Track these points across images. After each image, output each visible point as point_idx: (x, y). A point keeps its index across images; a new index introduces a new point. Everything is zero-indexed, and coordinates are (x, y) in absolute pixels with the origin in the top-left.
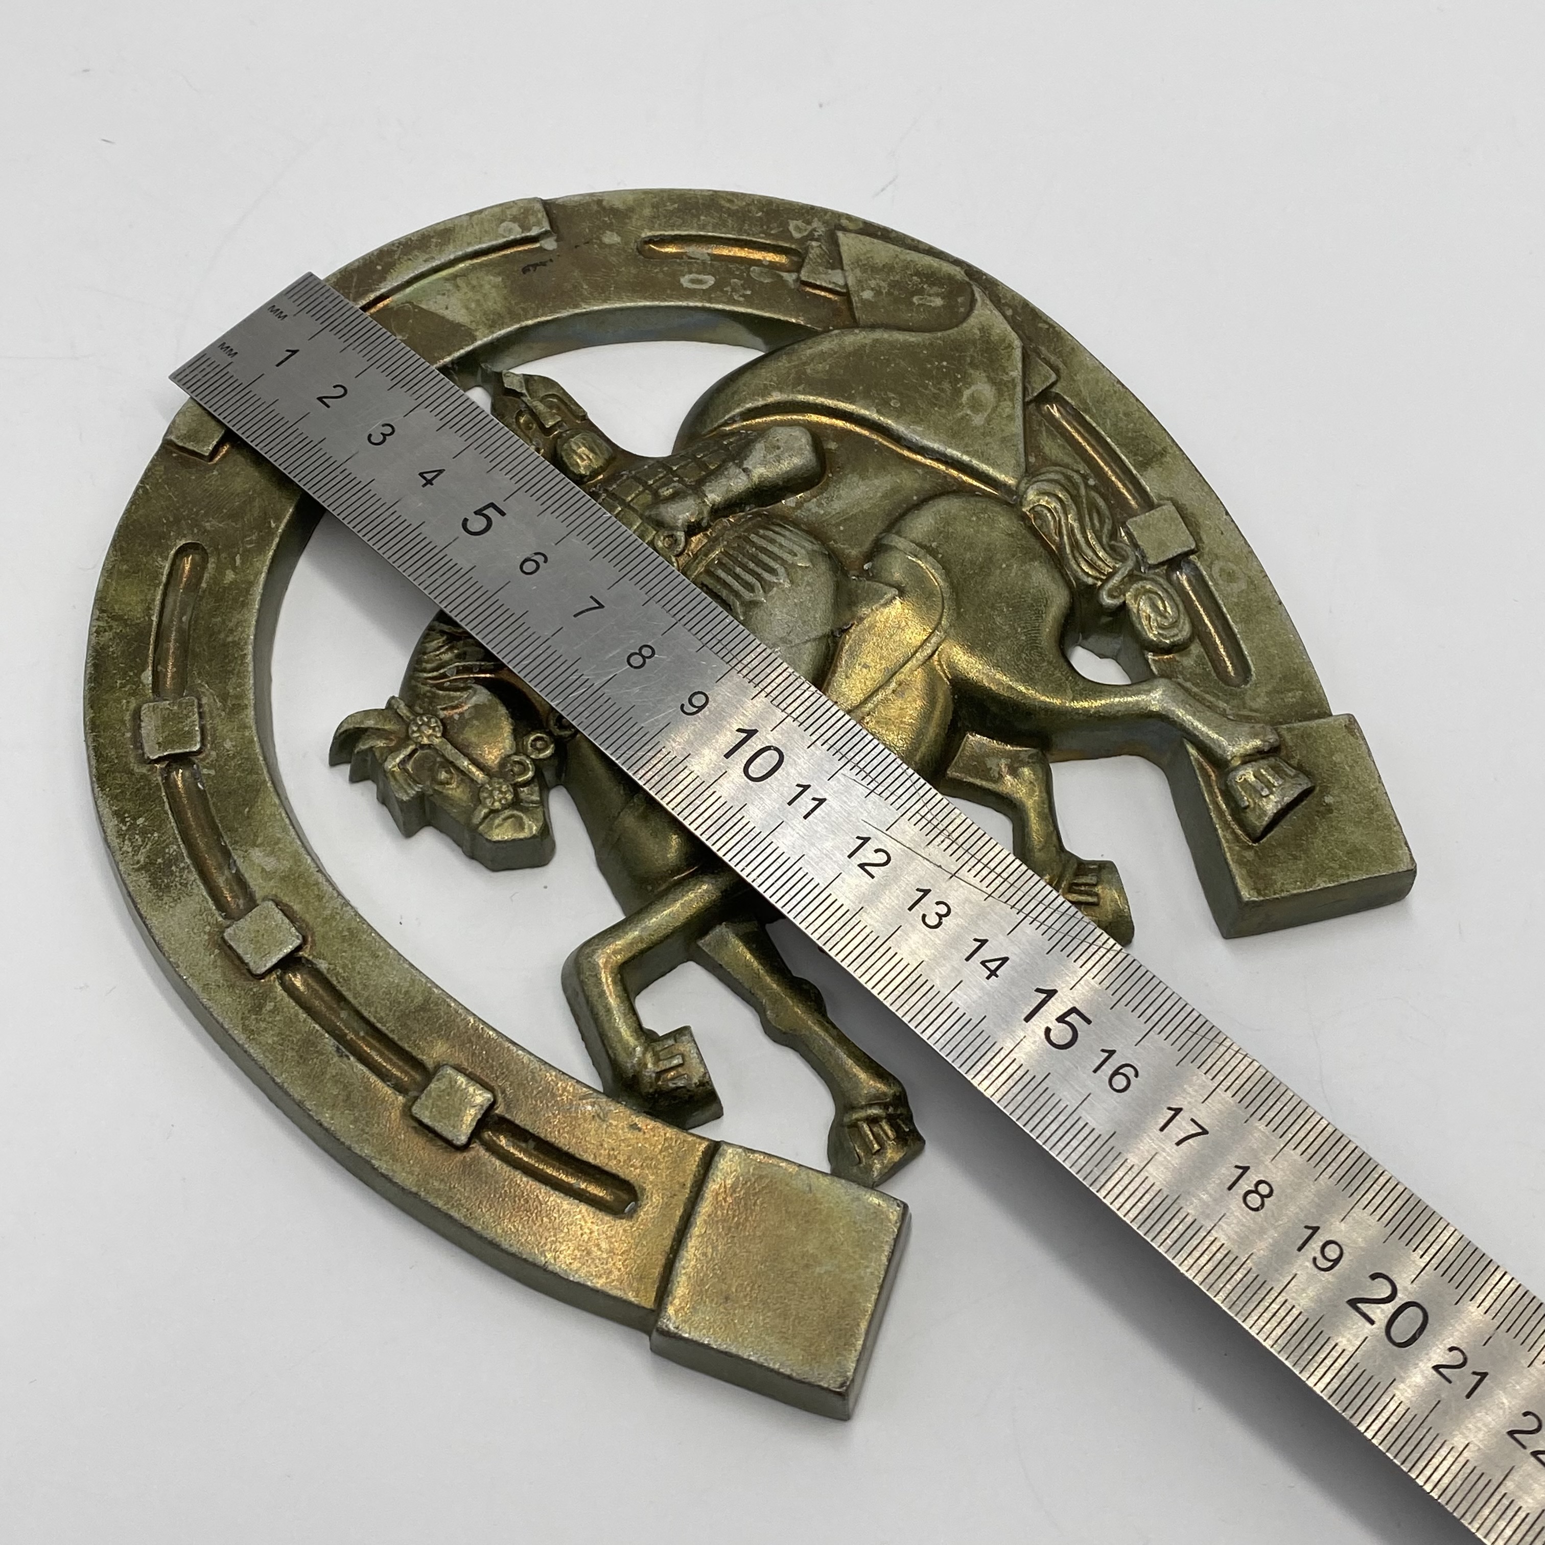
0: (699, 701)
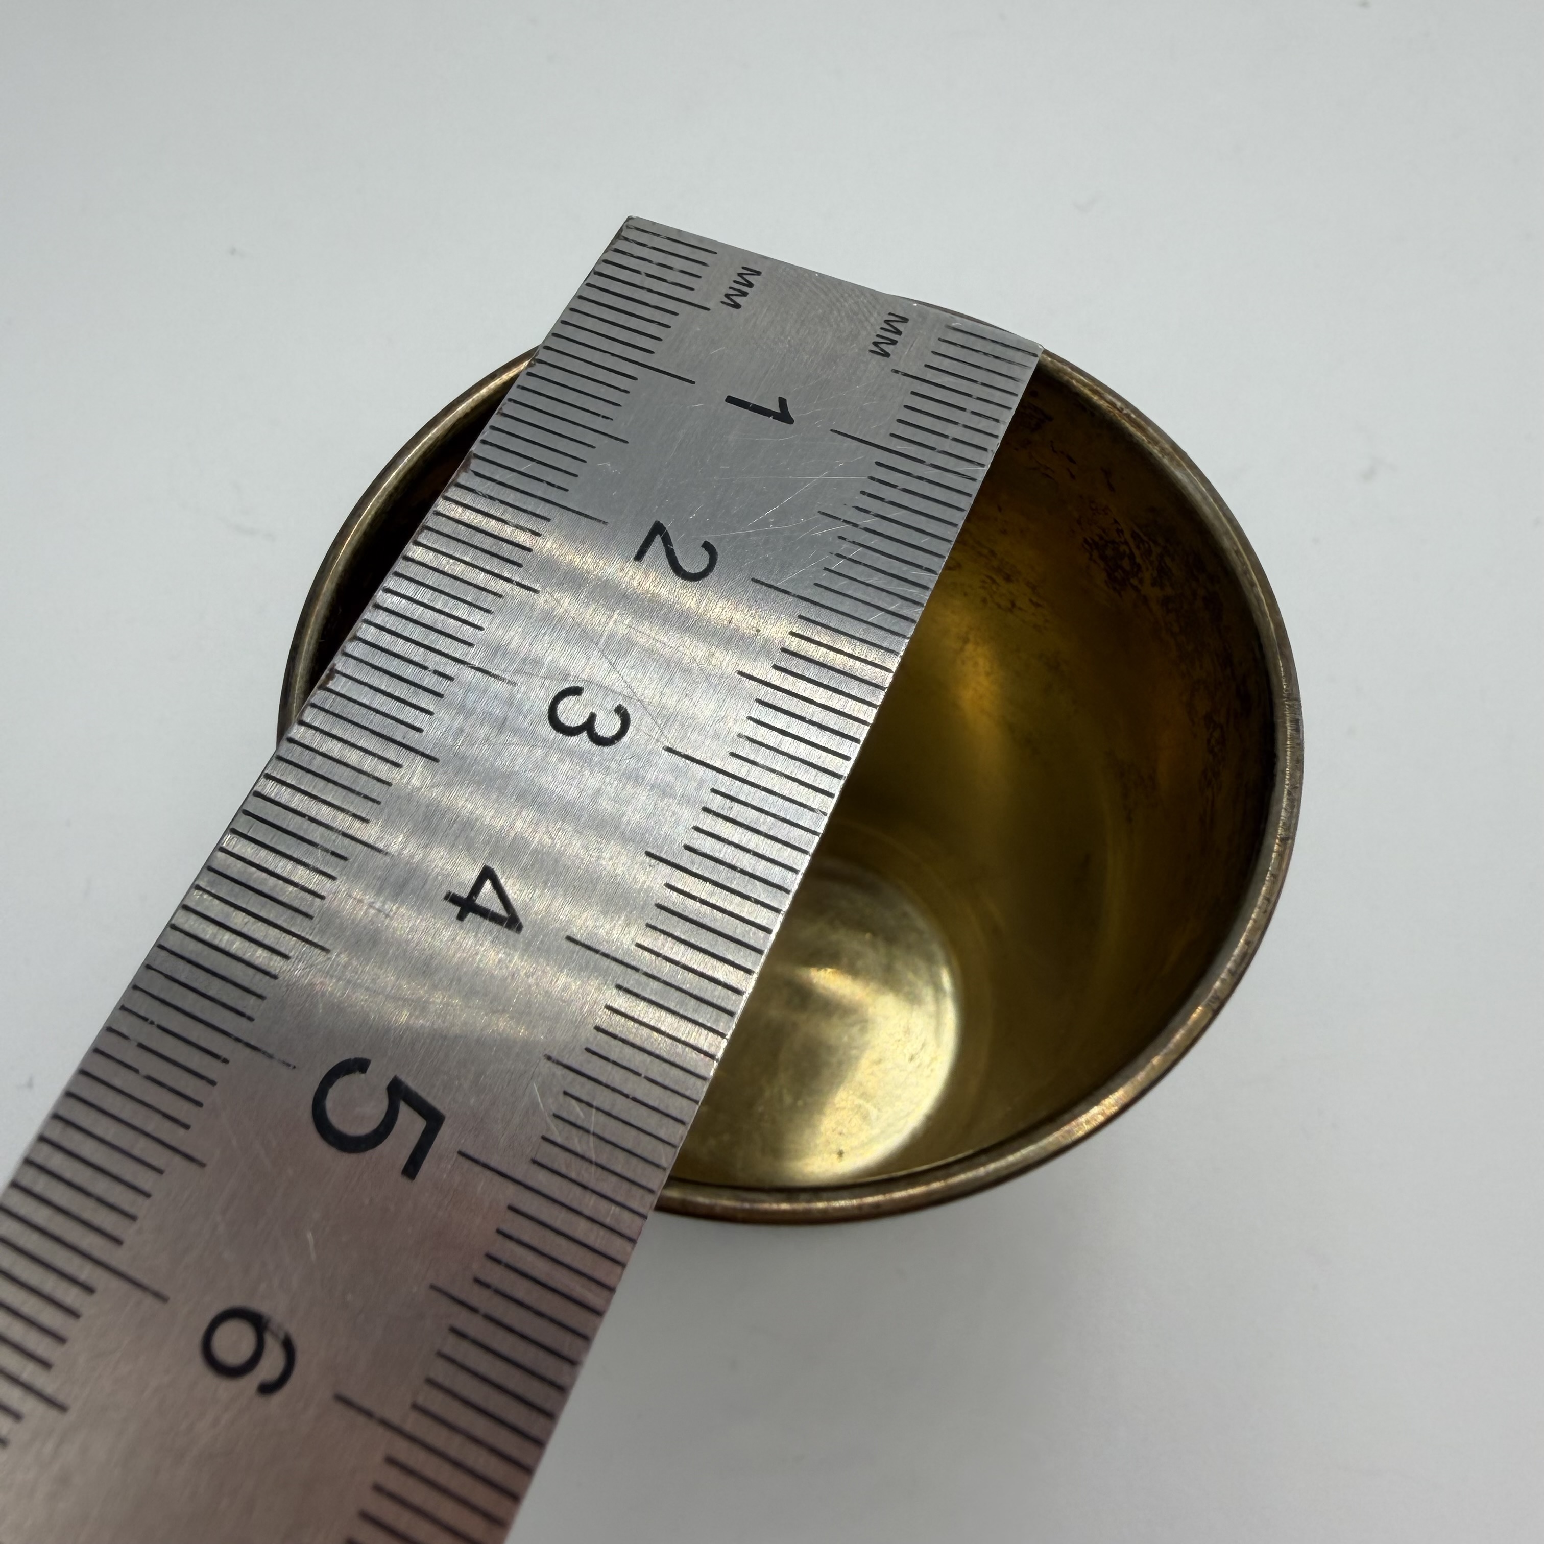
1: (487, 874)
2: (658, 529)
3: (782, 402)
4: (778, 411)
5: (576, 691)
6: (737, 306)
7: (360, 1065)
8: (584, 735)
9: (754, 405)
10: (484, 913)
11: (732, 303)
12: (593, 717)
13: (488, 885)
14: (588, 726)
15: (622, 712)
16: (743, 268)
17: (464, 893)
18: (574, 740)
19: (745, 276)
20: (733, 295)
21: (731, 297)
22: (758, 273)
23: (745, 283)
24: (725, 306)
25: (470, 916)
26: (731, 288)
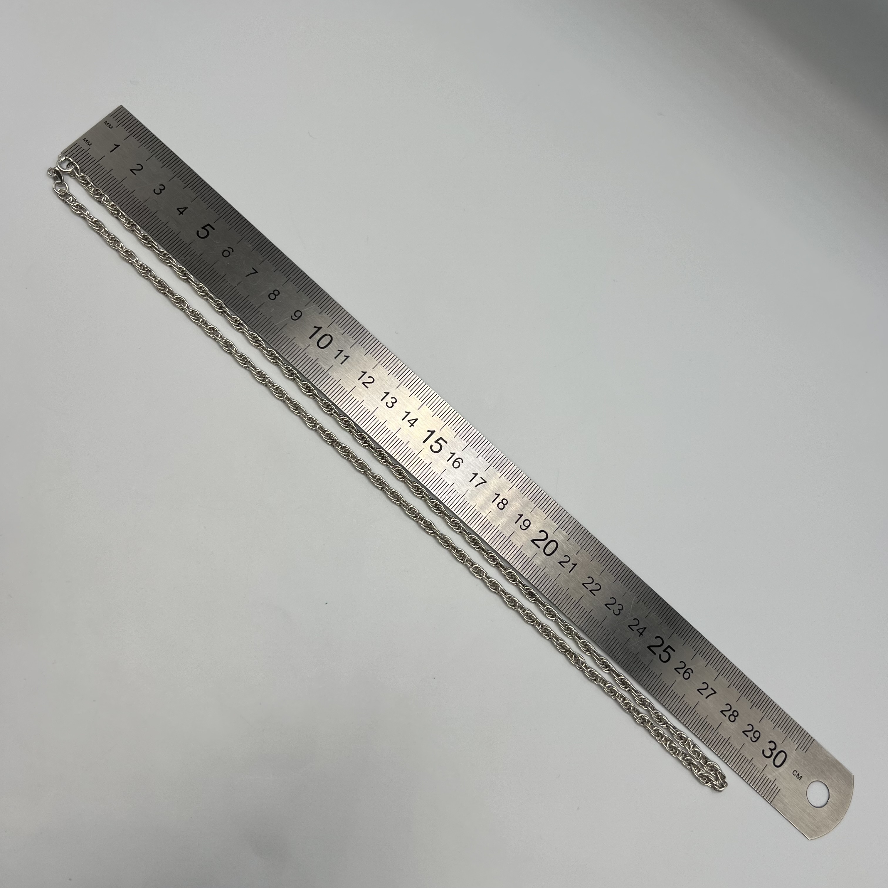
0: (298, 314)
1: (178, 209)
2: (131, 170)
4: (116, 146)
5: (154, 190)
7: (198, 232)
8: (162, 191)
10: (183, 211)
12: (160, 189)
13: (179, 209)
14: (161, 190)
17: (180, 213)
18: (162, 192)
25: (183, 213)
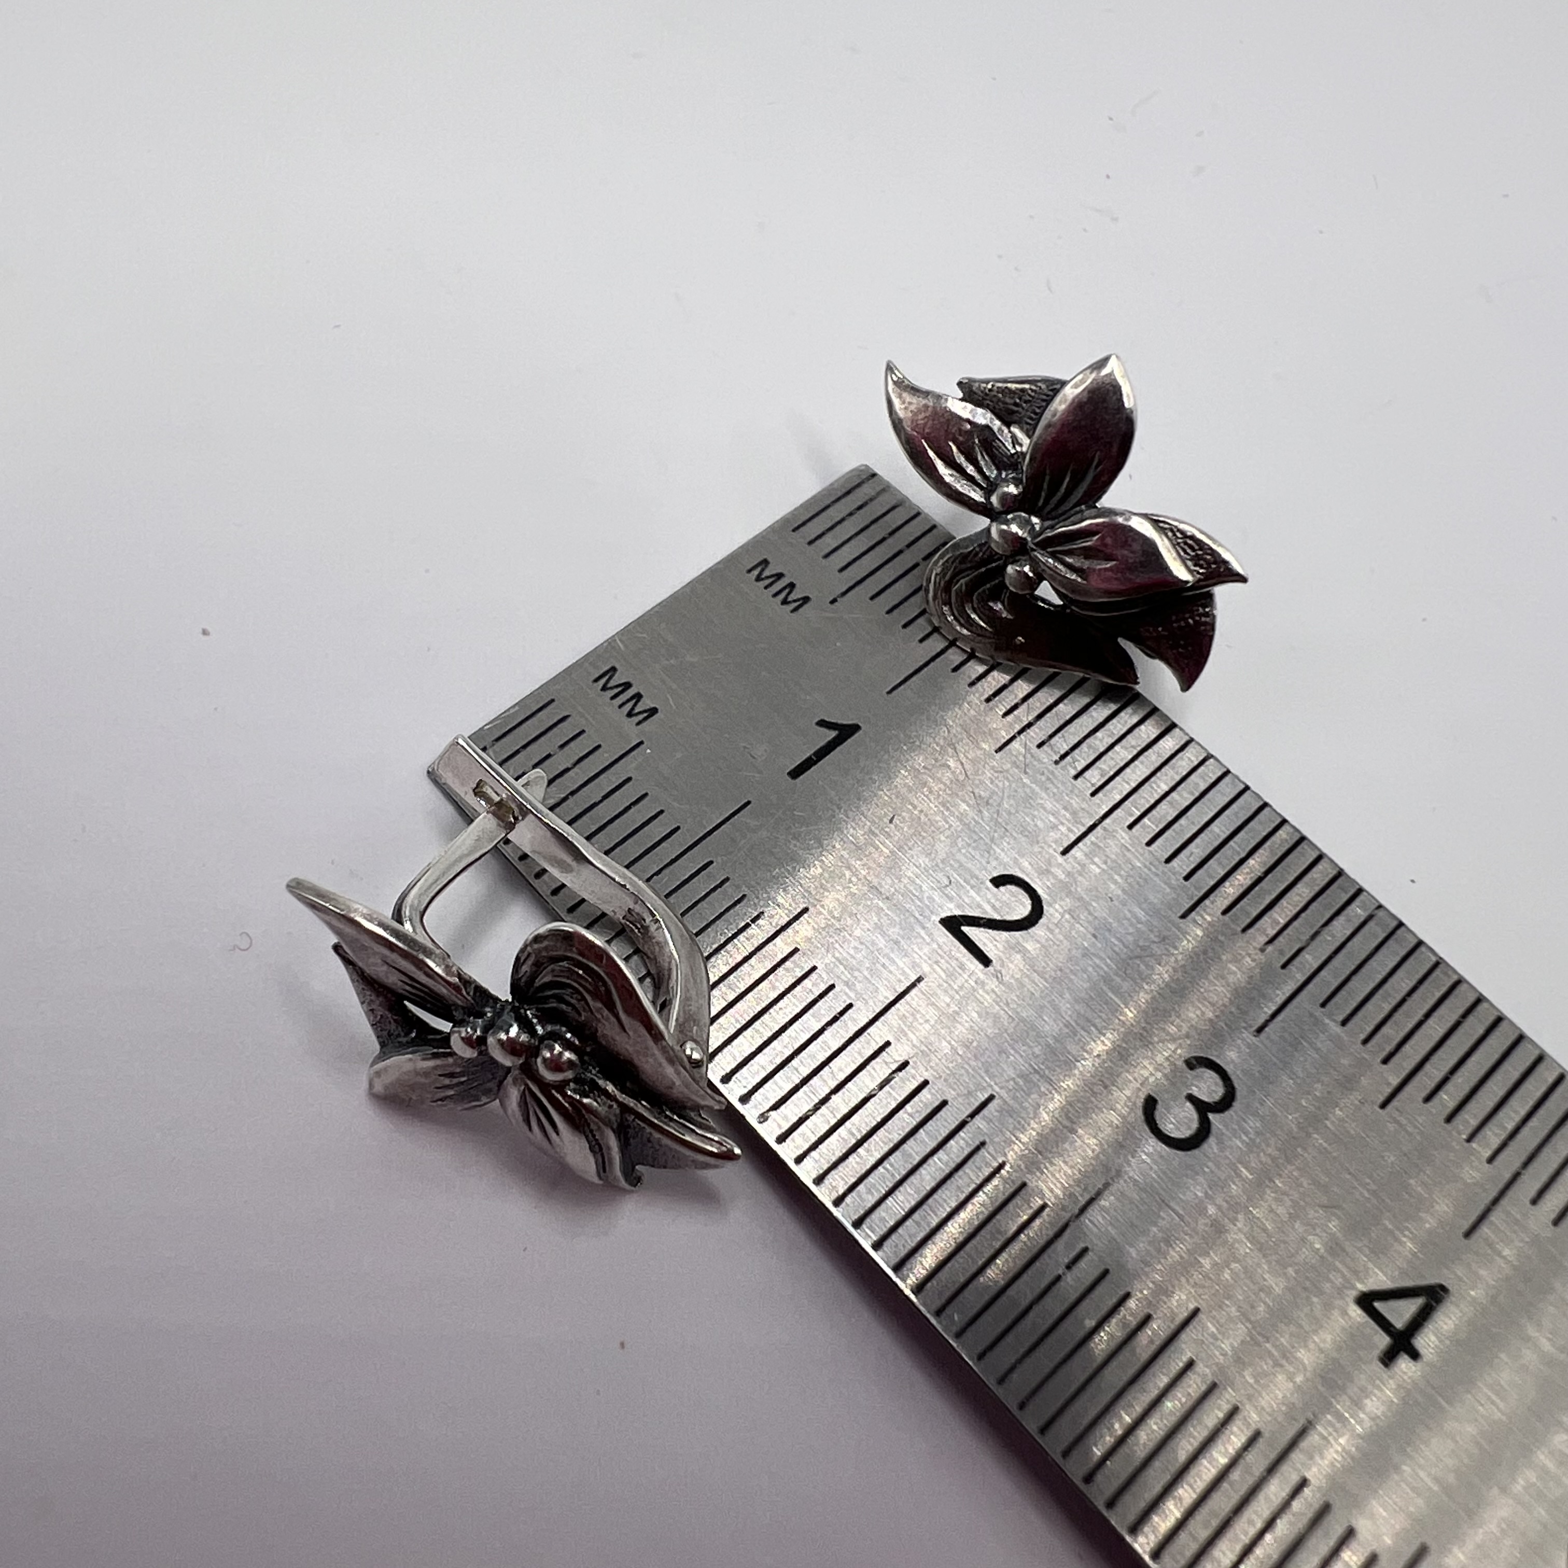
3: (822, 723)
6: (653, 711)
9: (815, 754)
11: (645, 715)
15: (1195, 1063)
16: (596, 680)
19: (609, 685)
20: (633, 709)
21: (637, 710)
22: (614, 669)
23: (620, 689)
24: (644, 724)
26: (620, 706)
